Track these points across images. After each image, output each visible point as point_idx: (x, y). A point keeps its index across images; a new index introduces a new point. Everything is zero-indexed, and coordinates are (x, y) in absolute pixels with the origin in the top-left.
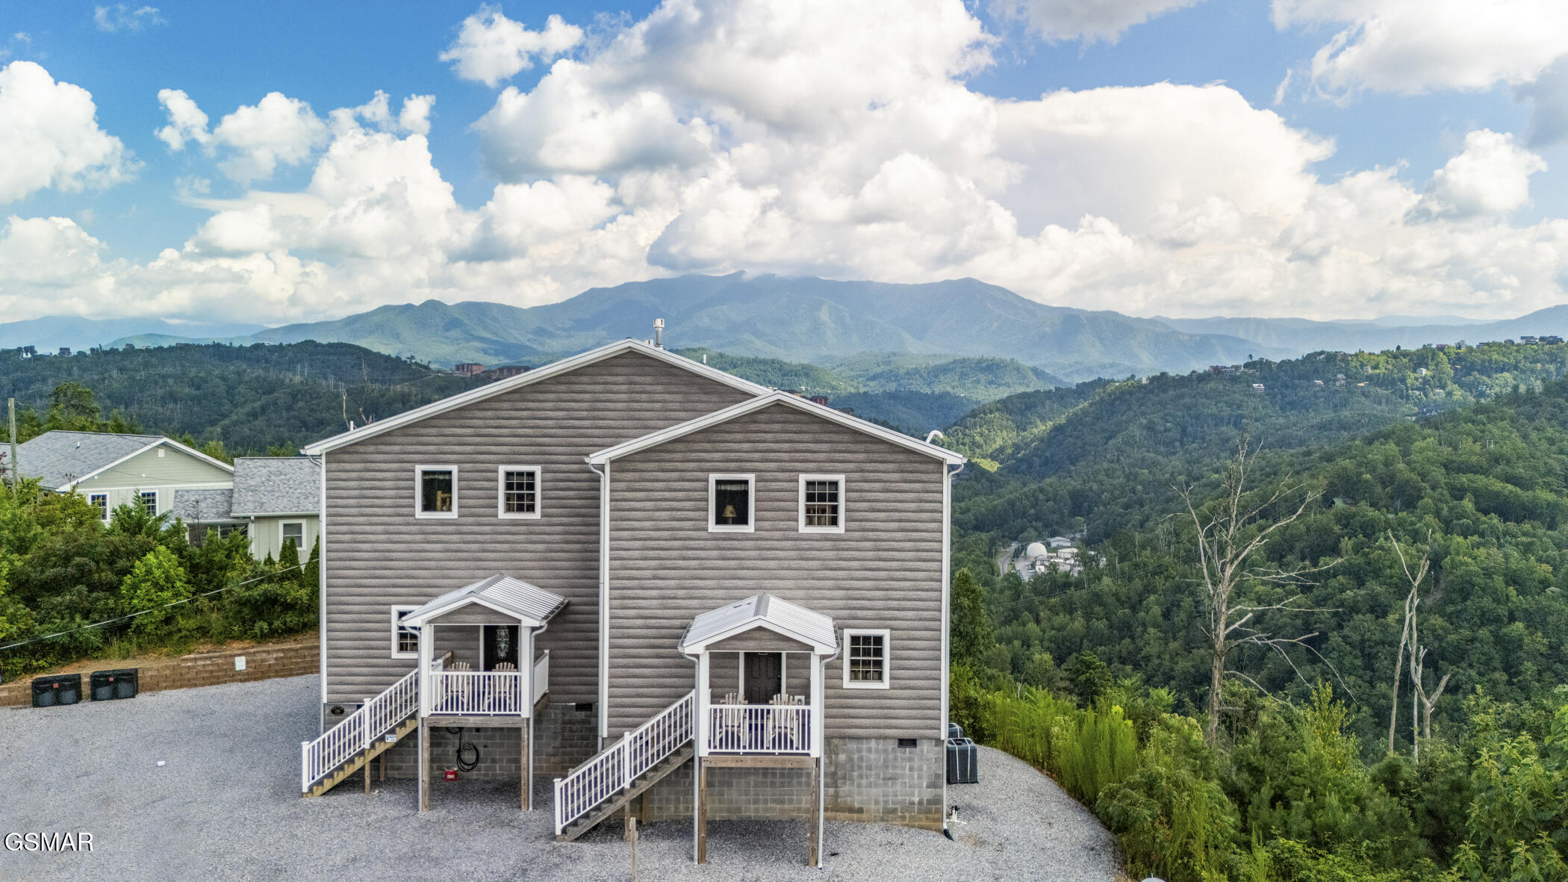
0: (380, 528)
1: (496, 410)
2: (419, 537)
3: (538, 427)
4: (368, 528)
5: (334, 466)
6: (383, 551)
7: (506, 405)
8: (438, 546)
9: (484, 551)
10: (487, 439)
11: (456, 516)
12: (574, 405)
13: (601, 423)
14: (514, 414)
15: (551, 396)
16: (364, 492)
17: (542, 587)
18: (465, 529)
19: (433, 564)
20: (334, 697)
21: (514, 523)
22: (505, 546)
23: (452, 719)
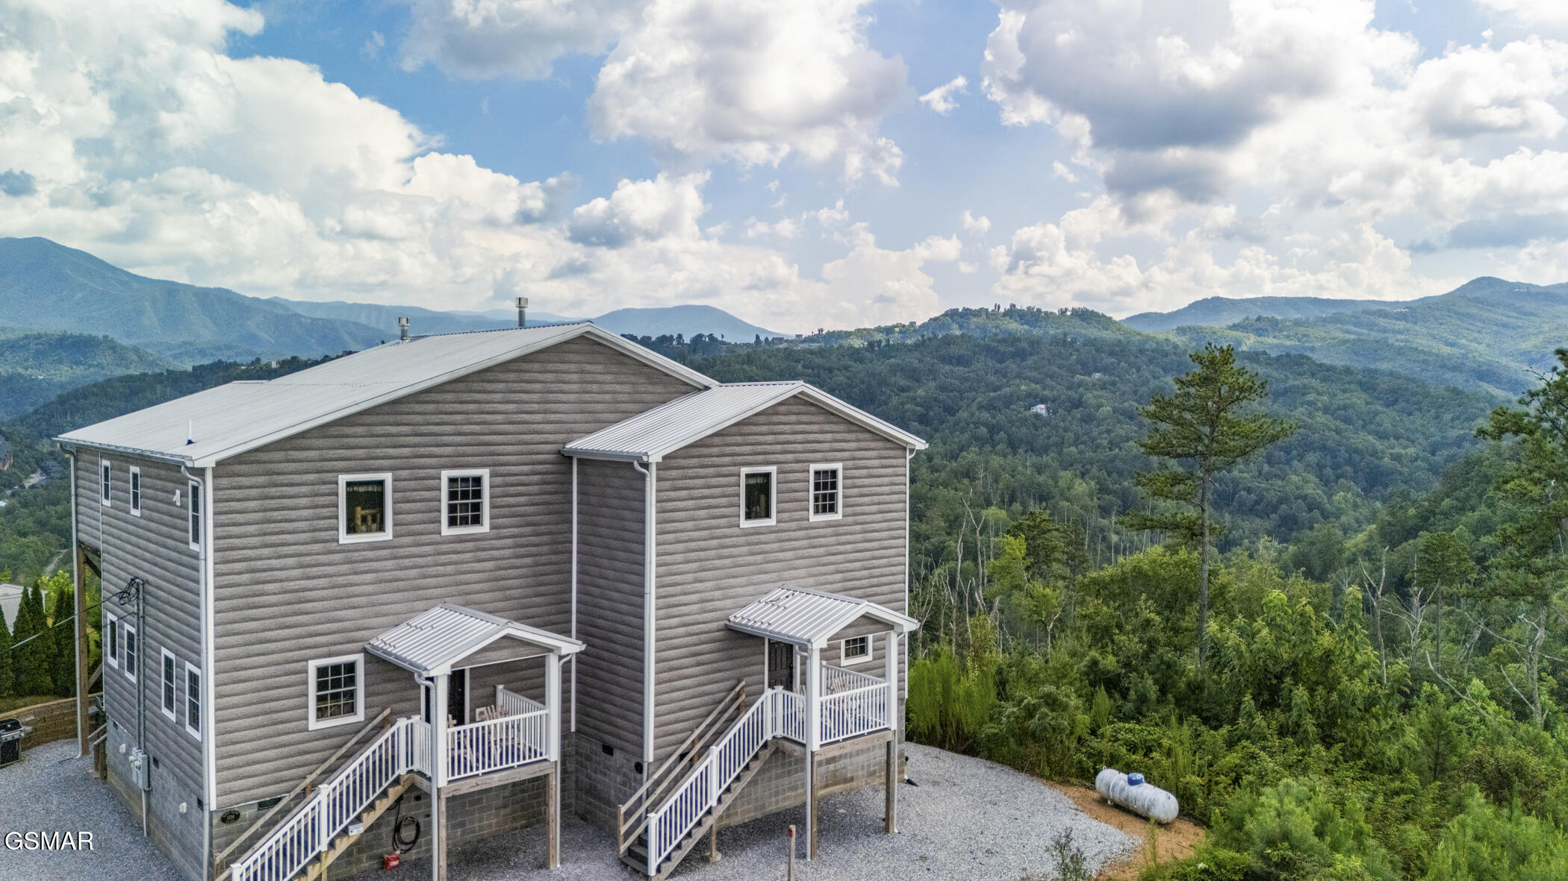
0: (291, 561)
1: (438, 402)
2: (345, 568)
3: (485, 423)
4: (274, 563)
5: (225, 482)
6: (297, 591)
7: (450, 397)
8: (369, 577)
9: (425, 577)
10: (427, 439)
11: (390, 537)
12: (524, 397)
13: (552, 417)
14: (458, 407)
15: (501, 386)
16: (269, 514)
17: (490, 612)
18: (402, 551)
19: (363, 600)
20: (226, 799)
21: (460, 539)
22: (450, 569)
23: (473, 781)
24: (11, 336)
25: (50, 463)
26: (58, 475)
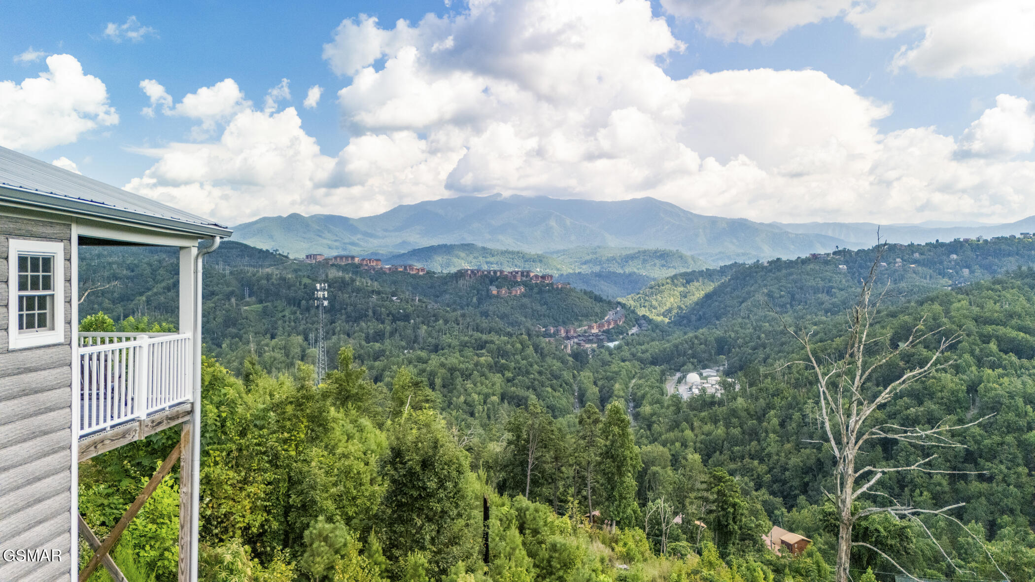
24: (631, 252)
25: (643, 321)
26: (646, 329)
